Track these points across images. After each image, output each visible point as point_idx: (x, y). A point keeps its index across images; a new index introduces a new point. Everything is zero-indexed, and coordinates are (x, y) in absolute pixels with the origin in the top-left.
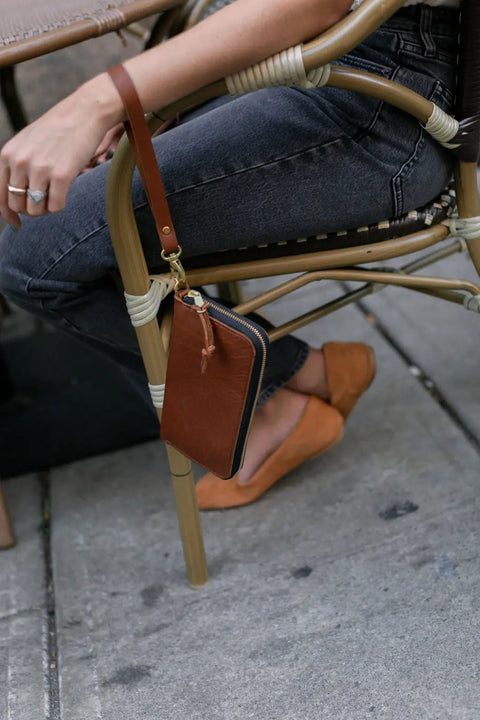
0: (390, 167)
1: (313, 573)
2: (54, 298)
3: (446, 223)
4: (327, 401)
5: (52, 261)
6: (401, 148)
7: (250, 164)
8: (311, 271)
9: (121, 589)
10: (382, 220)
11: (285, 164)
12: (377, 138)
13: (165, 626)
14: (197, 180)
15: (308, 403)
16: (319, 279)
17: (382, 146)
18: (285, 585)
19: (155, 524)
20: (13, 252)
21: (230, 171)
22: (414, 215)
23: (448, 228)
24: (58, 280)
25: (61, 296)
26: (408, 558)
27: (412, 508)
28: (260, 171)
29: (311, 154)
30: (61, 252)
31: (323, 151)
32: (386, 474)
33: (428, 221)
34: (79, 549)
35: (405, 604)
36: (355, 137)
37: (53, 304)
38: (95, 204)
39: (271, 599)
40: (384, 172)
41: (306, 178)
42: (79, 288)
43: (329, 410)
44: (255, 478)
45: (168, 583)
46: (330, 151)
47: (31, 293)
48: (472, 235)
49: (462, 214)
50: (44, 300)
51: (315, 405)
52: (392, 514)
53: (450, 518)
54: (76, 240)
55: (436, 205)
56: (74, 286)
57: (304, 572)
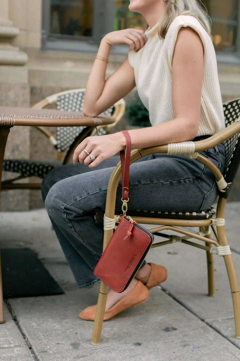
0: (205, 192)
1: (142, 345)
2: (72, 214)
3: (211, 219)
4: (145, 284)
5: (76, 199)
6: (209, 185)
7: (159, 181)
8: (166, 225)
9: (60, 342)
10: (188, 212)
11: (171, 183)
12: (202, 180)
13: (86, 356)
14: (139, 182)
15: (137, 283)
16: (167, 229)
17: (204, 184)
18: (133, 347)
19: (67, 323)
20: (60, 193)
21: (152, 181)
22: (203, 213)
23: (212, 221)
24: (76, 207)
25: (74, 214)
26: (179, 344)
27: (175, 329)
28: (163, 184)
29: (181, 182)
30: (81, 197)
31: (185, 182)
32: (160, 317)
33: (208, 216)
34: (35, 327)
35: (183, 357)
36: (196, 179)
37: (71, 217)
38: (99, 182)
39: (128, 351)
40: (203, 193)
41: (177, 190)
42: (83, 213)
43: (144, 287)
44: (112, 309)
45: (81, 342)
46: (187, 182)
47: (65, 210)
48: (218, 225)
49: (217, 217)
50: (67, 214)
51: (140, 284)
52: (167, 330)
53: (191, 334)
54: (88, 194)
55: (210, 212)
56: (81, 212)
57: (139, 344)
